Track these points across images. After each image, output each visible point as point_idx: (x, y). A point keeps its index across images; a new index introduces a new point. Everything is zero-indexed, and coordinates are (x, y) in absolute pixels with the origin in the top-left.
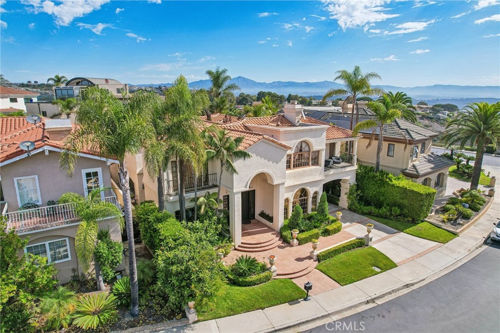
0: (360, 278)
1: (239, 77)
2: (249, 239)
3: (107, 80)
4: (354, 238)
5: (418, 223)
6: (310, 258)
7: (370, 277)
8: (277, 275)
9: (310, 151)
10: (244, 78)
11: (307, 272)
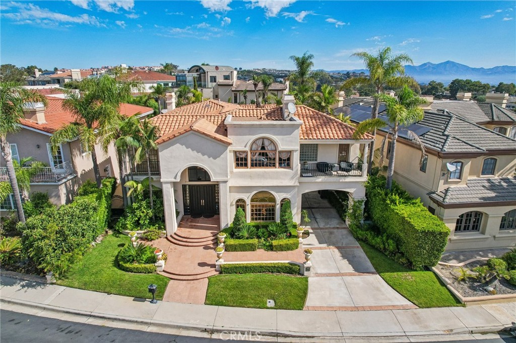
0: (235, 304)
1: (448, 62)
2: (185, 232)
3: (217, 68)
4: (287, 262)
5: (416, 270)
6: (213, 266)
7: (249, 307)
8: (164, 271)
9: (276, 150)
10: (453, 62)
11: (192, 278)
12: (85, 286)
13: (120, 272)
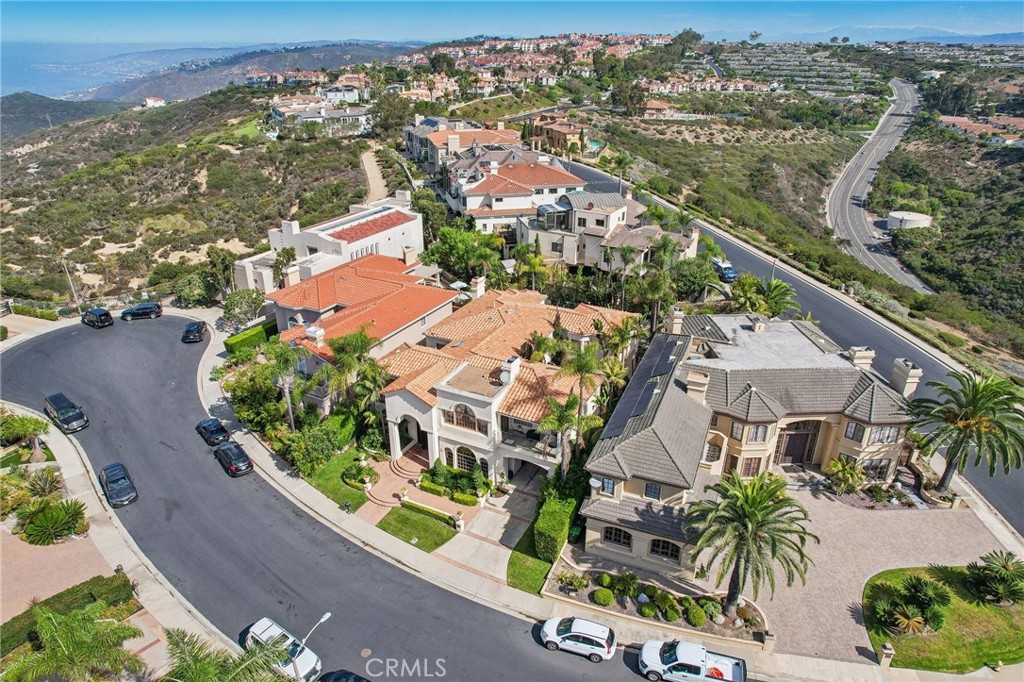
0: (392, 533)
2: (404, 462)
4: (449, 515)
6: (401, 500)
7: (398, 538)
8: (367, 492)
9: (474, 417)
11: (382, 504)
12: (318, 487)
13: (342, 483)
